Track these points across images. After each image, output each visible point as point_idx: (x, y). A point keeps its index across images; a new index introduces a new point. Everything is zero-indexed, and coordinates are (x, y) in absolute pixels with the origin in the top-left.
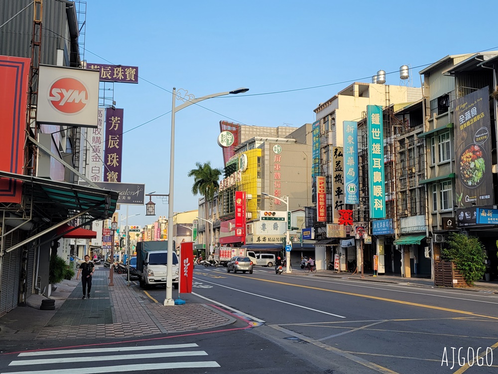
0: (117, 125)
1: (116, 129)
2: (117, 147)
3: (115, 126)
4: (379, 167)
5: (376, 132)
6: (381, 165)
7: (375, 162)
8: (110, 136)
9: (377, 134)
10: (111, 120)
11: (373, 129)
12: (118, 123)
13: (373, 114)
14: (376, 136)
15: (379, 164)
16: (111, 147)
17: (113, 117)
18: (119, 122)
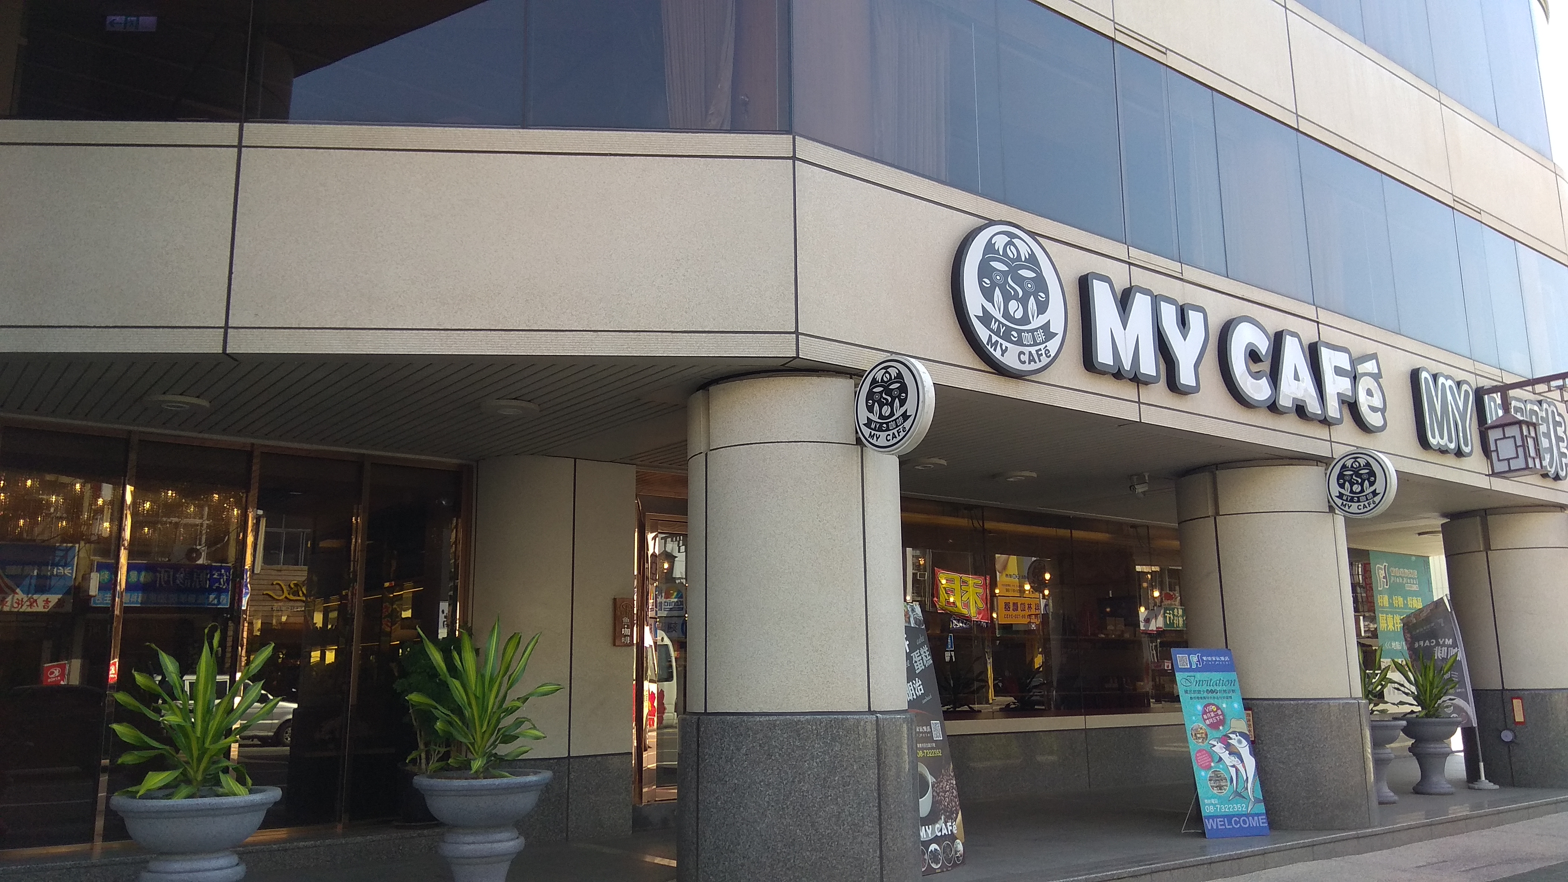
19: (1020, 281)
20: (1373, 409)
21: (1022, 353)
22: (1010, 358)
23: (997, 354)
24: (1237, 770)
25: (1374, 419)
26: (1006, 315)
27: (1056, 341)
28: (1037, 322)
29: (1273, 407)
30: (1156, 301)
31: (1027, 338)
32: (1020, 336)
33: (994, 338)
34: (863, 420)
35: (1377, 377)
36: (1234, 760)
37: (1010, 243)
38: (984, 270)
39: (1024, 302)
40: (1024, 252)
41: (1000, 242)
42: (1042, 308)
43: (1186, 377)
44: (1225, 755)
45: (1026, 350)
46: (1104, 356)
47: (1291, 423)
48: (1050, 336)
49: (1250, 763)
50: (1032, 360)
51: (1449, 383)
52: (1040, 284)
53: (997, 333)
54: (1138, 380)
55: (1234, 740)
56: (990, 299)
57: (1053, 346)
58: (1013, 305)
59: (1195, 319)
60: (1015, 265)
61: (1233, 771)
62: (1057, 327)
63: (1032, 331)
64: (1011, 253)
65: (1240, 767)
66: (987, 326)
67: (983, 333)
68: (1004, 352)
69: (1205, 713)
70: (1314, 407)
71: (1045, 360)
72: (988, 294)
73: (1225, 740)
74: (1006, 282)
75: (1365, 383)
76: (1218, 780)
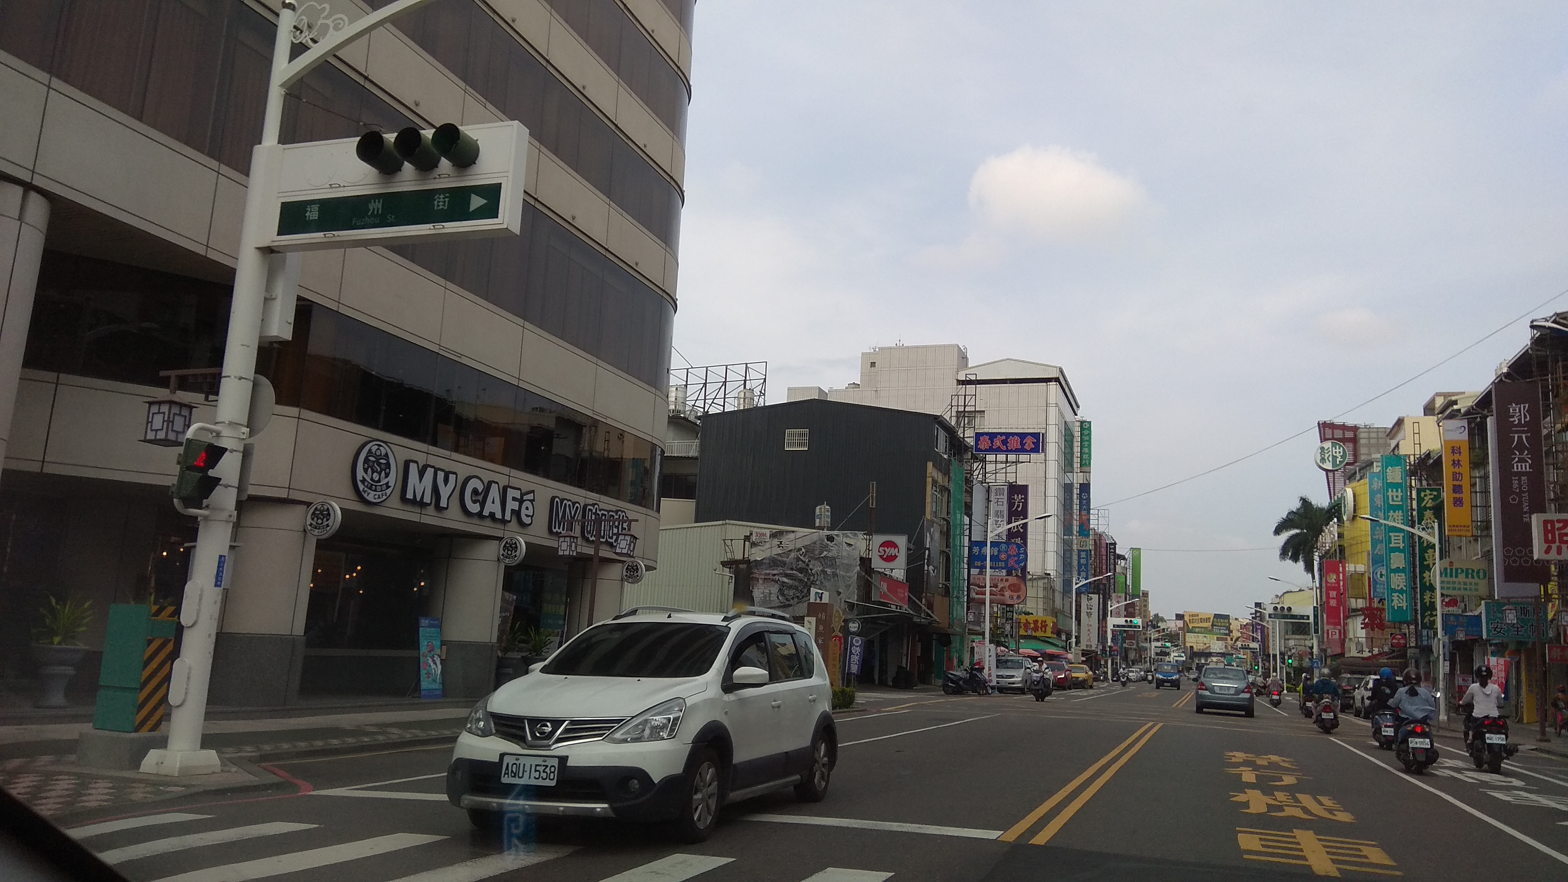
0: (1021, 504)
1: (1019, 509)
2: (1022, 530)
3: (1018, 506)
4: (1402, 545)
5: (1395, 494)
6: (1404, 542)
7: (1393, 538)
8: (1013, 518)
9: (1397, 497)
10: (1014, 499)
11: (1390, 490)
12: (1022, 502)
13: (1390, 468)
14: (1395, 499)
15: (1401, 541)
16: (1014, 531)
17: (1016, 495)
18: (1023, 500)
19: (379, 464)
20: (527, 516)
21: (376, 495)
22: (371, 496)
23: (365, 495)
24: (435, 671)
25: (527, 520)
26: (372, 479)
27: (390, 489)
28: (383, 482)
29: (480, 515)
30: (436, 470)
31: (379, 488)
32: (376, 488)
33: (366, 489)
34: (308, 523)
35: (532, 501)
36: (435, 666)
37: (378, 449)
38: (366, 460)
39: (380, 474)
40: (383, 453)
41: (374, 449)
42: (387, 475)
43: (443, 504)
44: (432, 664)
45: (378, 493)
46: (410, 496)
47: (488, 522)
48: (388, 487)
49: (440, 667)
50: (379, 498)
51: (570, 503)
52: (388, 465)
53: (367, 487)
54: (422, 504)
55: (436, 658)
56: (366, 473)
57: (389, 491)
58: (375, 474)
59: (452, 477)
60: (378, 458)
61: (433, 670)
62: (392, 484)
63: (381, 486)
64: (378, 453)
65: (436, 669)
66: (363, 484)
67: (361, 487)
68: (368, 494)
69: (427, 646)
70: (499, 515)
71: (385, 497)
72: (366, 471)
73: (432, 657)
74: (374, 466)
75: (526, 504)
76: (428, 674)
